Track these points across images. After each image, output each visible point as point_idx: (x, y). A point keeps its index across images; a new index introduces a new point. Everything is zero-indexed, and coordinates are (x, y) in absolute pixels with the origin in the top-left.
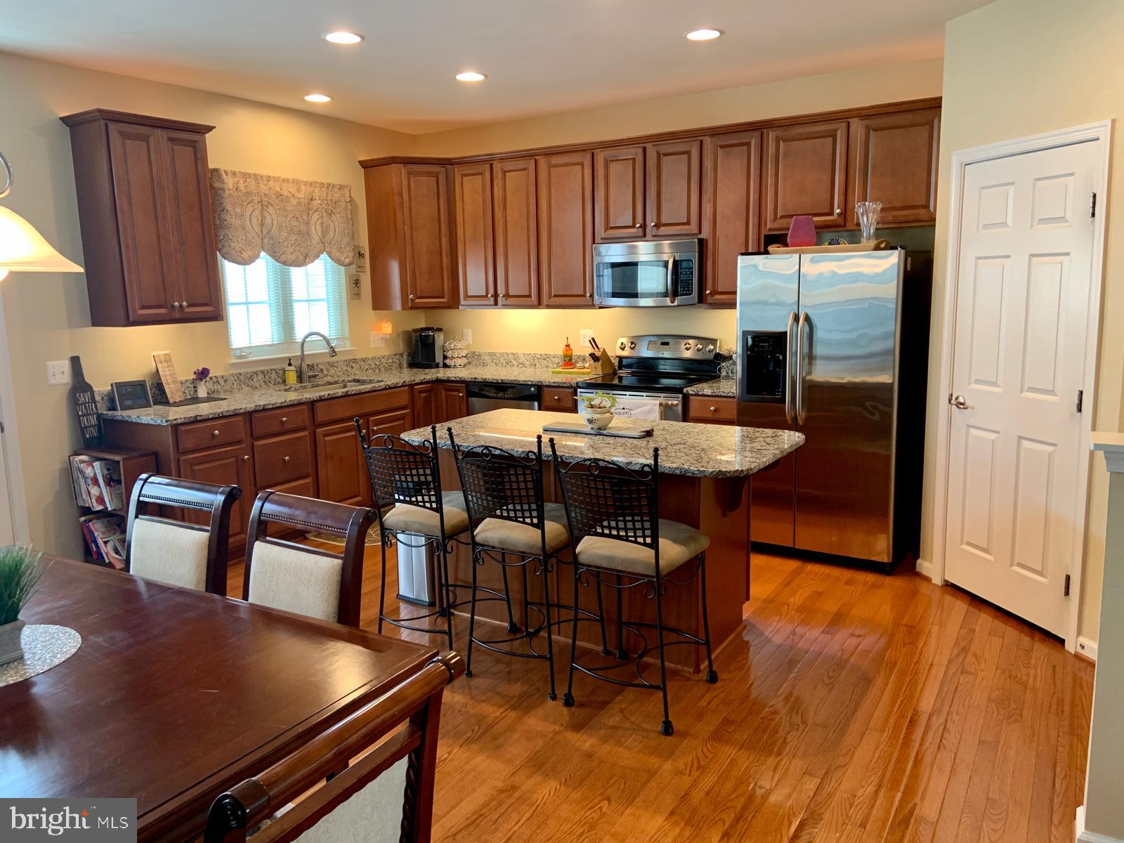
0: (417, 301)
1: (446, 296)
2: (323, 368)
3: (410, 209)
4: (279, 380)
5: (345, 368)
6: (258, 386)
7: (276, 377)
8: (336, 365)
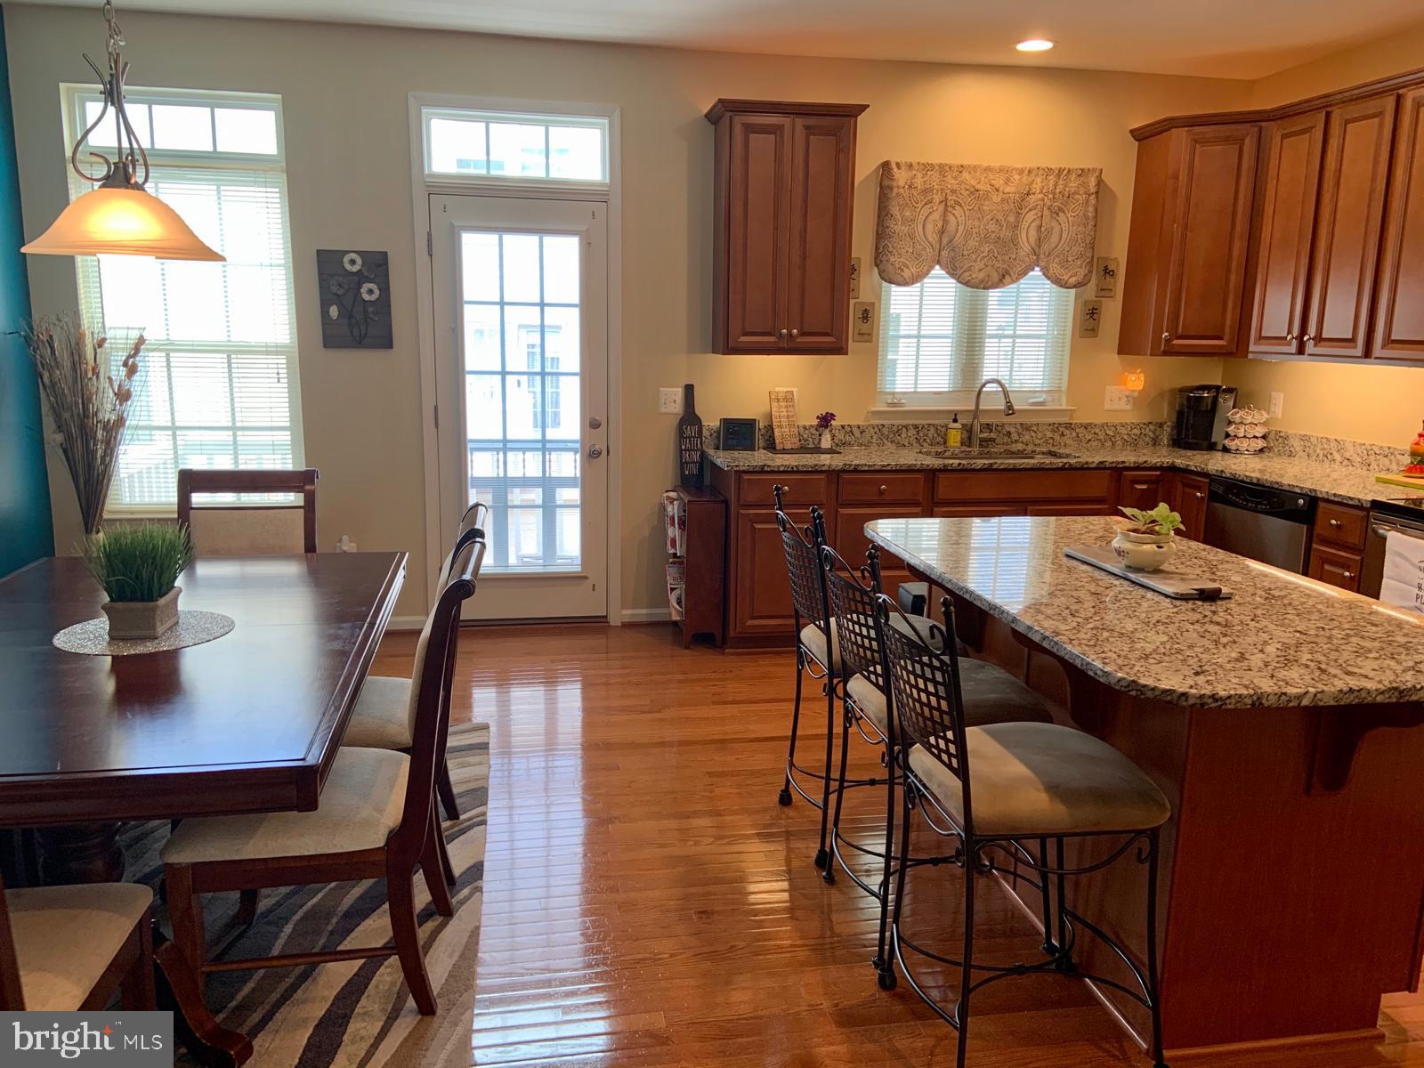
0: (1176, 342)
1: (1227, 337)
2: (1012, 430)
3: (1188, 199)
4: (939, 439)
5: (1049, 434)
6: (906, 444)
7: (935, 435)
8: (1035, 428)
